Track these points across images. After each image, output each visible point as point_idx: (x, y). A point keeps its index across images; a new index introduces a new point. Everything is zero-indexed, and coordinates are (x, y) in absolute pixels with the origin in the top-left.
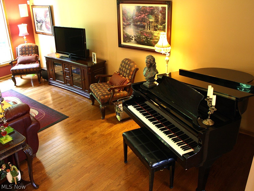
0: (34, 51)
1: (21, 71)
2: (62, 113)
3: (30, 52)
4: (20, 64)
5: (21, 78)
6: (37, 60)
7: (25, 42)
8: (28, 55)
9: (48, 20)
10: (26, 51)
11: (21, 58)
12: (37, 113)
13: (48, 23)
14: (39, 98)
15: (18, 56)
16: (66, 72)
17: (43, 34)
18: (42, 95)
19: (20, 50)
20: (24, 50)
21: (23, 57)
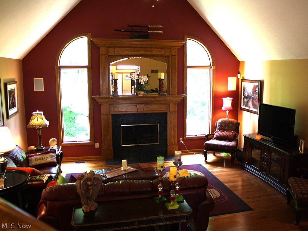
0: (234, 128)
1: (215, 146)
2: (247, 203)
3: (230, 128)
4: (216, 139)
5: (214, 155)
6: (234, 138)
7: (227, 116)
8: (227, 132)
9: (257, 96)
10: (225, 126)
11: (218, 133)
12: (218, 195)
13: (255, 100)
14: (226, 181)
15: (216, 130)
16: (263, 157)
17: (248, 111)
18: (230, 177)
19: (220, 124)
20: (223, 124)
21: (221, 132)
